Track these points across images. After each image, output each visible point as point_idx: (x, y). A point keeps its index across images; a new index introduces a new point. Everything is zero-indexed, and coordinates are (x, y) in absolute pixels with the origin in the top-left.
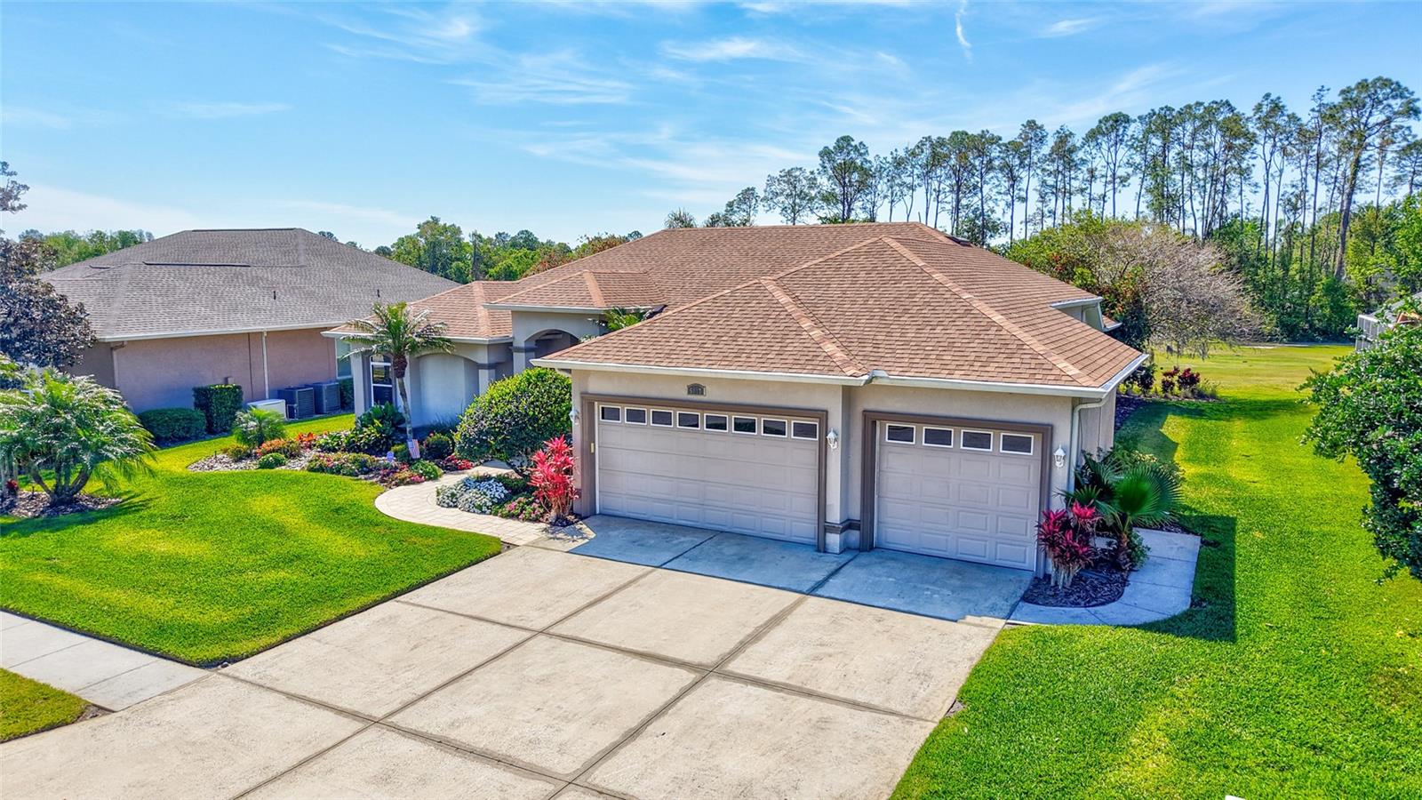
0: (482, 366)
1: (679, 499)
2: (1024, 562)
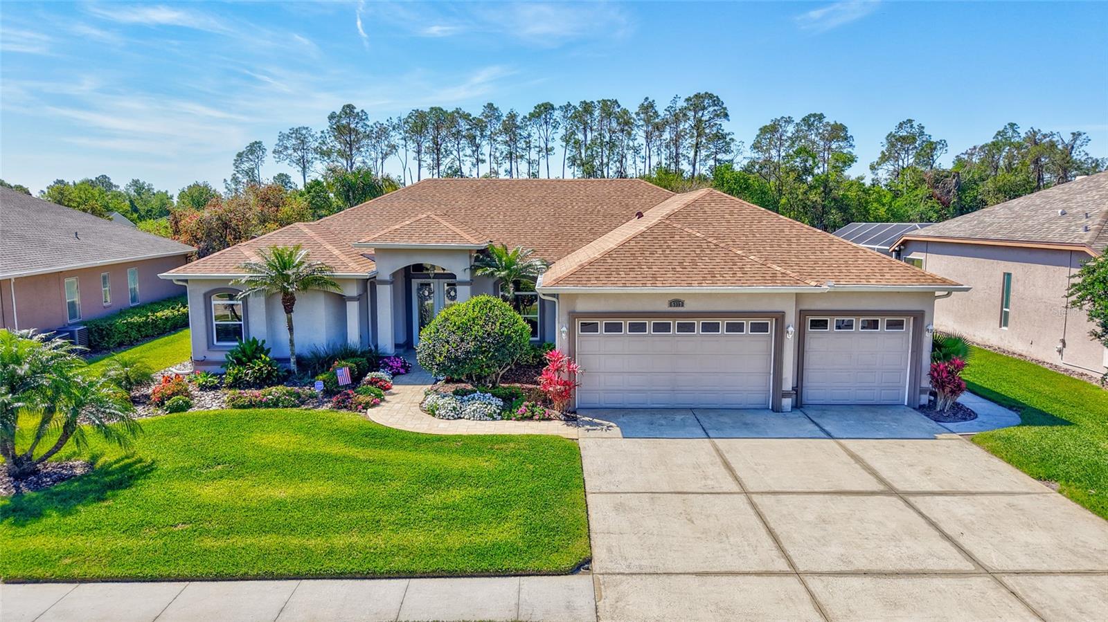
0: (352, 299)
1: (654, 388)
2: (898, 400)
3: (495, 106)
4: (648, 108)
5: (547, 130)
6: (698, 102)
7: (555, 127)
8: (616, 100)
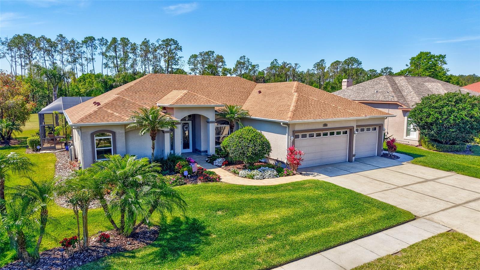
0: (167, 132)
2: (374, 154)
3: (63, 36)
4: (145, 43)
5: (92, 50)
6: (167, 42)
7: (95, 48)
8: (127, 38)
